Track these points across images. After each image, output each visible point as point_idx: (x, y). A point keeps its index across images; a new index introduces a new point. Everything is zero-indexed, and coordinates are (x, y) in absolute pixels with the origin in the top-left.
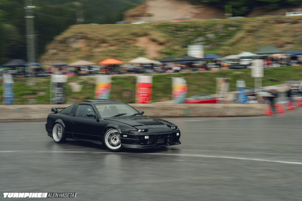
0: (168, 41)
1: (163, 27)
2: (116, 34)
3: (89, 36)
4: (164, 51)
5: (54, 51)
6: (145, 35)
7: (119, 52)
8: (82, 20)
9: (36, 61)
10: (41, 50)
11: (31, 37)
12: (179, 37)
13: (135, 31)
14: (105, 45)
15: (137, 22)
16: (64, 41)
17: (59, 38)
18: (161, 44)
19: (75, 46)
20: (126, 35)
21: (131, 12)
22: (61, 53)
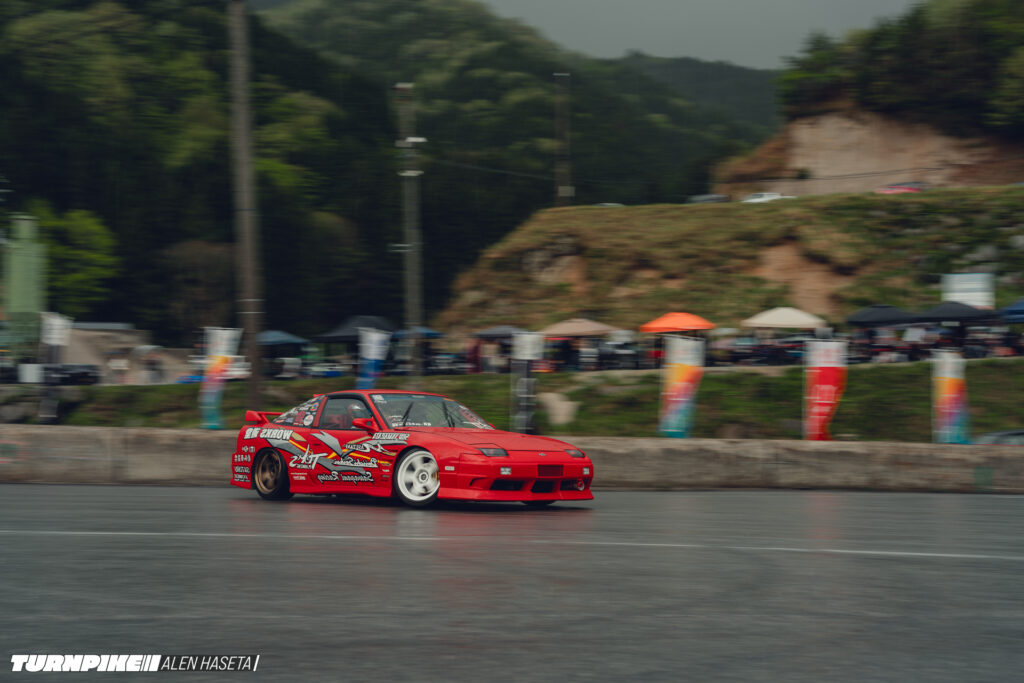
0: (866, 262)
1: (849, 211)
2: (688, 238)
3: (595, 245)
4: (853, 295)
5: (473, 296)
6: (789, 238)
7: (697, 300)
8: (566, 191)
10: (438, 296)
11: (410, 247)
12: (904, 247)
13: (754, 226)
14: (649, 274)
15: (761, 196)
16: (514, 263)
17: (495, 252)
18: (843, 270)
19: (548, 278)
20: (718, 242)
21: (737, 164)
22: (502, 302)
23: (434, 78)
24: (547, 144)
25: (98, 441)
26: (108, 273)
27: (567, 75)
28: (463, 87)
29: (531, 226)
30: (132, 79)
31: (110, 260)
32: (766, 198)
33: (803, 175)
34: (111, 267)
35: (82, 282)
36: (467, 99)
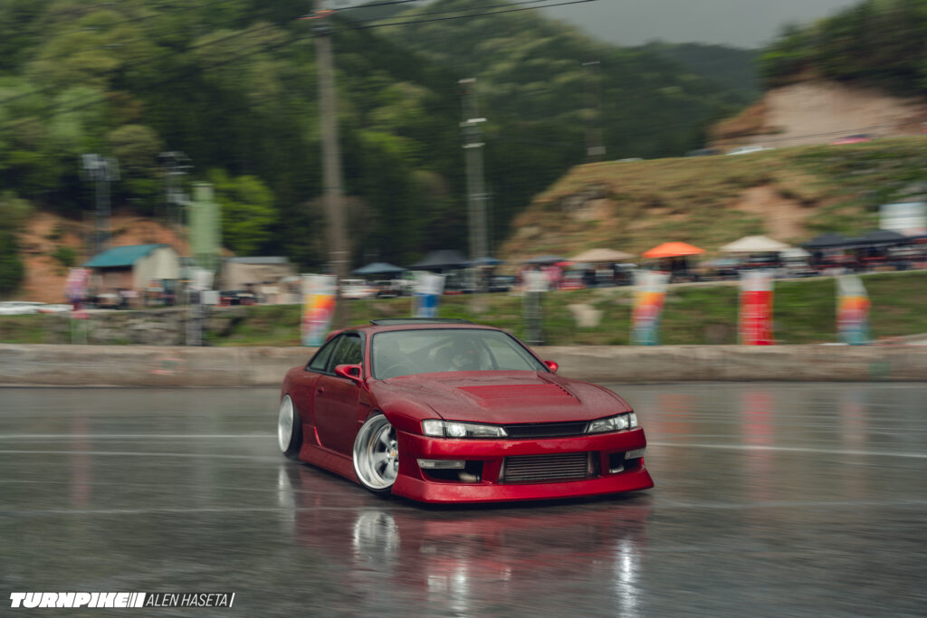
0: (827, 196)
1: (810, 158)
2: (687, 183)
3: (620, 190)
5: (533, 231)
6: (763, 182)
7: (694, 229)
8: (600, 150)
9: (490, 255)
10: (500, 231)
11: (478, 197)
12: (857, 184)
14: (657, 211)
15: (741, 150)
16: (557, 206)
17: (545, 197)
18: (807, 203)
19: (584, 216)
20: (713, 185)
21: (727, 125)
22: (549, 235)
23: (502, 67)
24: (588, 113)
25: (230, 357)
26: (267, 221)
27: (598, 62)
28: (524, 73)
29: (570, 179)
30: (283, 78)
31: (268, 211)
32: (745, 151)
33: (774, 131)
34: (270, 216)
35: (248, 228)
36: (524, 82)
